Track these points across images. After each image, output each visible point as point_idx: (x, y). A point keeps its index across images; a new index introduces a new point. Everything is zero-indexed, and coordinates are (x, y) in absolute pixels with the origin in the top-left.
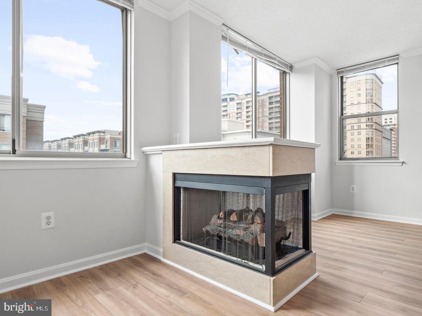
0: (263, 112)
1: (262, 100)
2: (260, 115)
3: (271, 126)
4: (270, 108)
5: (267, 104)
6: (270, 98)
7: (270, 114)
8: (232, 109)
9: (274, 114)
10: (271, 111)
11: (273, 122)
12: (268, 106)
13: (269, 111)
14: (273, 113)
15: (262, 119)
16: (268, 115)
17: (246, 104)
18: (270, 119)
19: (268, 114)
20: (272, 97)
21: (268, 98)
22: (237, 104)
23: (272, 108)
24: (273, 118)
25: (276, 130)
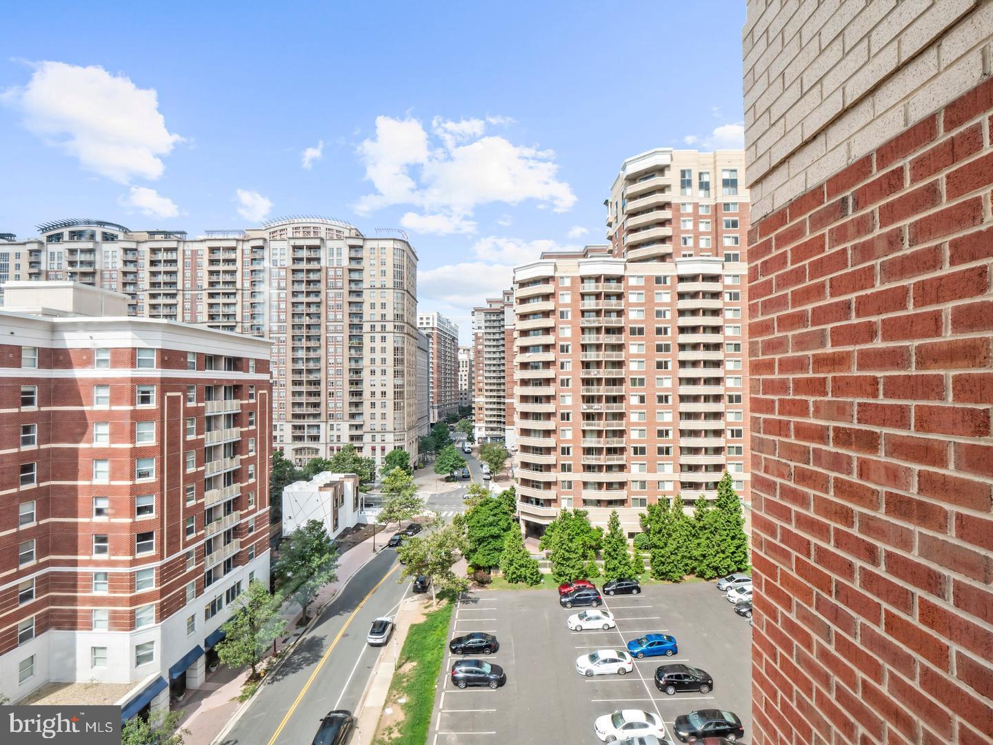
0: (194, 278)
1: (192, 251)
2: (188, 285)
3: (214, 311)
4: (211, 273)
5: (205, 263)
6: (213, 250)
7: (212, 284)
8: (110, 260)
9: (221, 286)
10: (214, 278)
11: (219, 304)
12: (206, 266)
13: (210, 279)
14: (218, 283)
15: (192, 294)
16: (206, 286)
17: (151, 253)
18: (211, 295)
19: (207, 284)
20: (218, 249)
21: (207, 251)
22: (126, 250)
23: (218, 272)
24: (219, 294)
25: (226, 320)
